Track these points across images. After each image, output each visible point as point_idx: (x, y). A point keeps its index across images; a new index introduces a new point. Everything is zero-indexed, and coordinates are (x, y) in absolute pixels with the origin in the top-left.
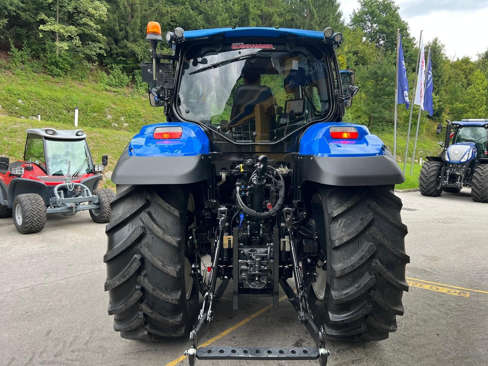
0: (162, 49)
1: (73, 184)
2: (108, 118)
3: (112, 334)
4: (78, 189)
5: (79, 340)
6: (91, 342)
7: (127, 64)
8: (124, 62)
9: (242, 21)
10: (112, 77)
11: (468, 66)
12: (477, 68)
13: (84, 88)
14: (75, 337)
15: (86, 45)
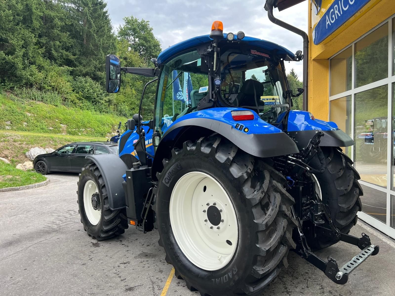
9: (25, 19)
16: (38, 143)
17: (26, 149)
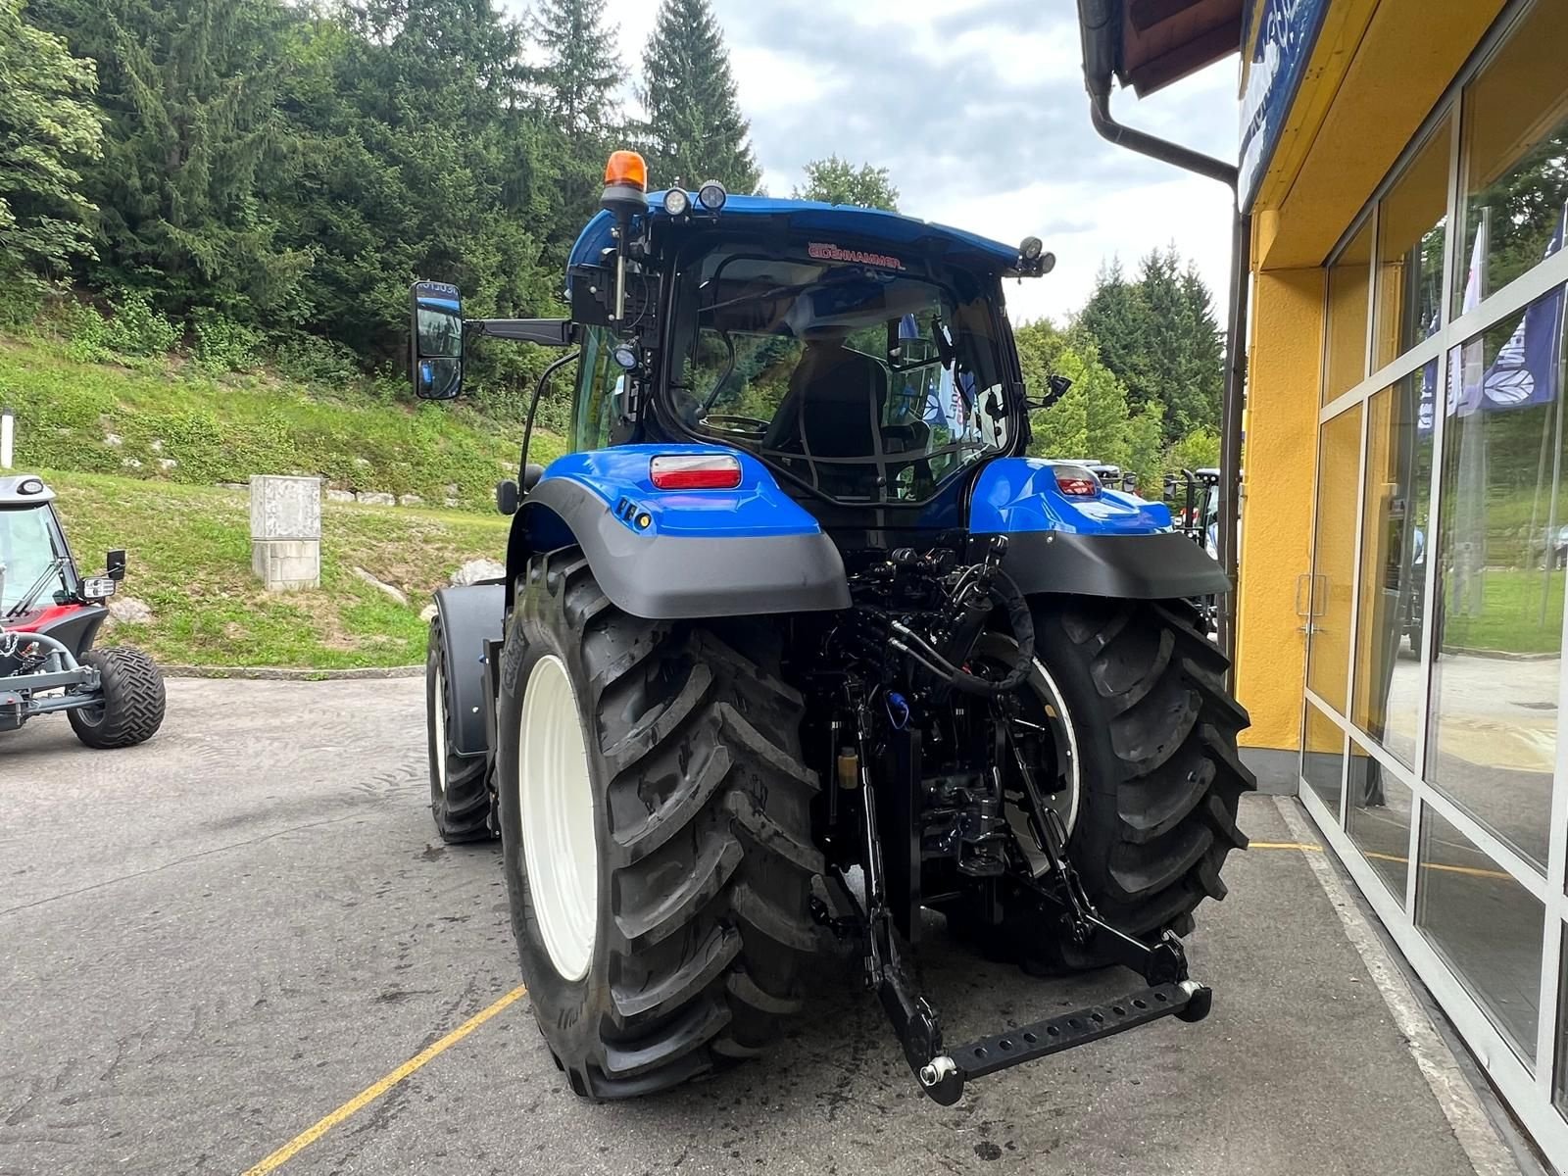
0: (280, 252)
1: (13, 636)
2: (110, 444)
3: (184, 1040)
4: (31, 650)
5: (83, 1069)
6: (121, 1070)
7: (168, 287)
8: (159, 281)
9: (511, 191)
10: (118, 322)
11: (1049, 341)
12: (1068, 344)
13: (26, 354)
14: (69, 1063)
15: (31, 225)
16: (488, 549)
17: (453, 562)
